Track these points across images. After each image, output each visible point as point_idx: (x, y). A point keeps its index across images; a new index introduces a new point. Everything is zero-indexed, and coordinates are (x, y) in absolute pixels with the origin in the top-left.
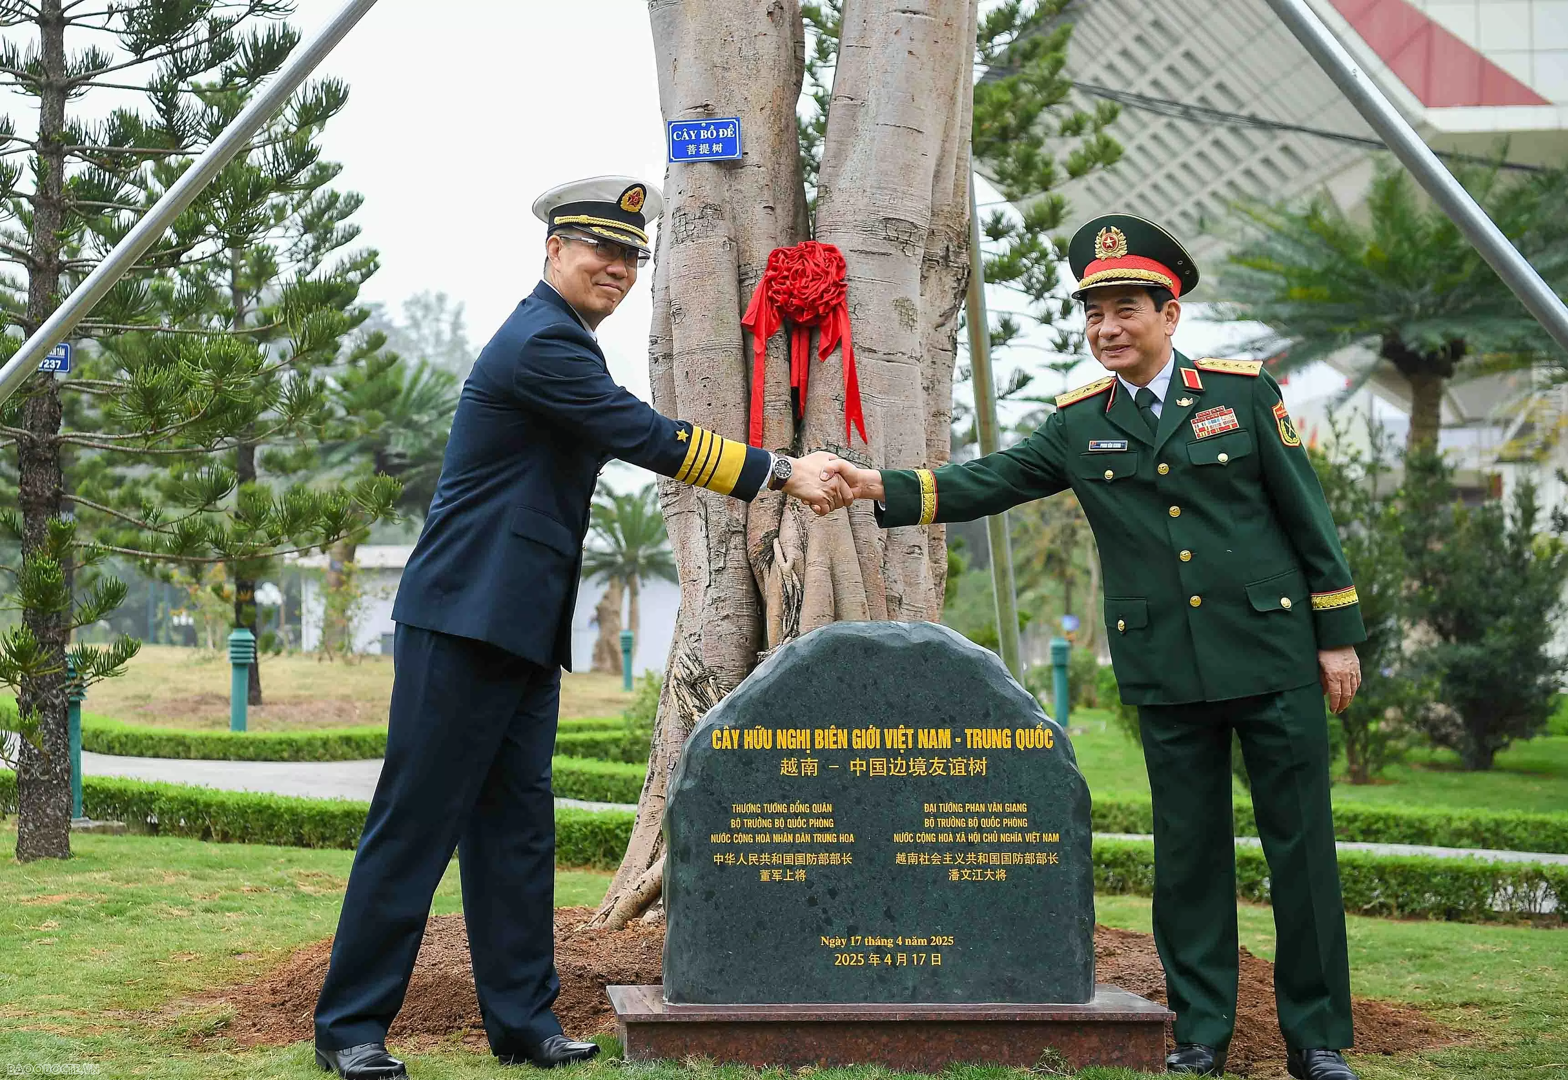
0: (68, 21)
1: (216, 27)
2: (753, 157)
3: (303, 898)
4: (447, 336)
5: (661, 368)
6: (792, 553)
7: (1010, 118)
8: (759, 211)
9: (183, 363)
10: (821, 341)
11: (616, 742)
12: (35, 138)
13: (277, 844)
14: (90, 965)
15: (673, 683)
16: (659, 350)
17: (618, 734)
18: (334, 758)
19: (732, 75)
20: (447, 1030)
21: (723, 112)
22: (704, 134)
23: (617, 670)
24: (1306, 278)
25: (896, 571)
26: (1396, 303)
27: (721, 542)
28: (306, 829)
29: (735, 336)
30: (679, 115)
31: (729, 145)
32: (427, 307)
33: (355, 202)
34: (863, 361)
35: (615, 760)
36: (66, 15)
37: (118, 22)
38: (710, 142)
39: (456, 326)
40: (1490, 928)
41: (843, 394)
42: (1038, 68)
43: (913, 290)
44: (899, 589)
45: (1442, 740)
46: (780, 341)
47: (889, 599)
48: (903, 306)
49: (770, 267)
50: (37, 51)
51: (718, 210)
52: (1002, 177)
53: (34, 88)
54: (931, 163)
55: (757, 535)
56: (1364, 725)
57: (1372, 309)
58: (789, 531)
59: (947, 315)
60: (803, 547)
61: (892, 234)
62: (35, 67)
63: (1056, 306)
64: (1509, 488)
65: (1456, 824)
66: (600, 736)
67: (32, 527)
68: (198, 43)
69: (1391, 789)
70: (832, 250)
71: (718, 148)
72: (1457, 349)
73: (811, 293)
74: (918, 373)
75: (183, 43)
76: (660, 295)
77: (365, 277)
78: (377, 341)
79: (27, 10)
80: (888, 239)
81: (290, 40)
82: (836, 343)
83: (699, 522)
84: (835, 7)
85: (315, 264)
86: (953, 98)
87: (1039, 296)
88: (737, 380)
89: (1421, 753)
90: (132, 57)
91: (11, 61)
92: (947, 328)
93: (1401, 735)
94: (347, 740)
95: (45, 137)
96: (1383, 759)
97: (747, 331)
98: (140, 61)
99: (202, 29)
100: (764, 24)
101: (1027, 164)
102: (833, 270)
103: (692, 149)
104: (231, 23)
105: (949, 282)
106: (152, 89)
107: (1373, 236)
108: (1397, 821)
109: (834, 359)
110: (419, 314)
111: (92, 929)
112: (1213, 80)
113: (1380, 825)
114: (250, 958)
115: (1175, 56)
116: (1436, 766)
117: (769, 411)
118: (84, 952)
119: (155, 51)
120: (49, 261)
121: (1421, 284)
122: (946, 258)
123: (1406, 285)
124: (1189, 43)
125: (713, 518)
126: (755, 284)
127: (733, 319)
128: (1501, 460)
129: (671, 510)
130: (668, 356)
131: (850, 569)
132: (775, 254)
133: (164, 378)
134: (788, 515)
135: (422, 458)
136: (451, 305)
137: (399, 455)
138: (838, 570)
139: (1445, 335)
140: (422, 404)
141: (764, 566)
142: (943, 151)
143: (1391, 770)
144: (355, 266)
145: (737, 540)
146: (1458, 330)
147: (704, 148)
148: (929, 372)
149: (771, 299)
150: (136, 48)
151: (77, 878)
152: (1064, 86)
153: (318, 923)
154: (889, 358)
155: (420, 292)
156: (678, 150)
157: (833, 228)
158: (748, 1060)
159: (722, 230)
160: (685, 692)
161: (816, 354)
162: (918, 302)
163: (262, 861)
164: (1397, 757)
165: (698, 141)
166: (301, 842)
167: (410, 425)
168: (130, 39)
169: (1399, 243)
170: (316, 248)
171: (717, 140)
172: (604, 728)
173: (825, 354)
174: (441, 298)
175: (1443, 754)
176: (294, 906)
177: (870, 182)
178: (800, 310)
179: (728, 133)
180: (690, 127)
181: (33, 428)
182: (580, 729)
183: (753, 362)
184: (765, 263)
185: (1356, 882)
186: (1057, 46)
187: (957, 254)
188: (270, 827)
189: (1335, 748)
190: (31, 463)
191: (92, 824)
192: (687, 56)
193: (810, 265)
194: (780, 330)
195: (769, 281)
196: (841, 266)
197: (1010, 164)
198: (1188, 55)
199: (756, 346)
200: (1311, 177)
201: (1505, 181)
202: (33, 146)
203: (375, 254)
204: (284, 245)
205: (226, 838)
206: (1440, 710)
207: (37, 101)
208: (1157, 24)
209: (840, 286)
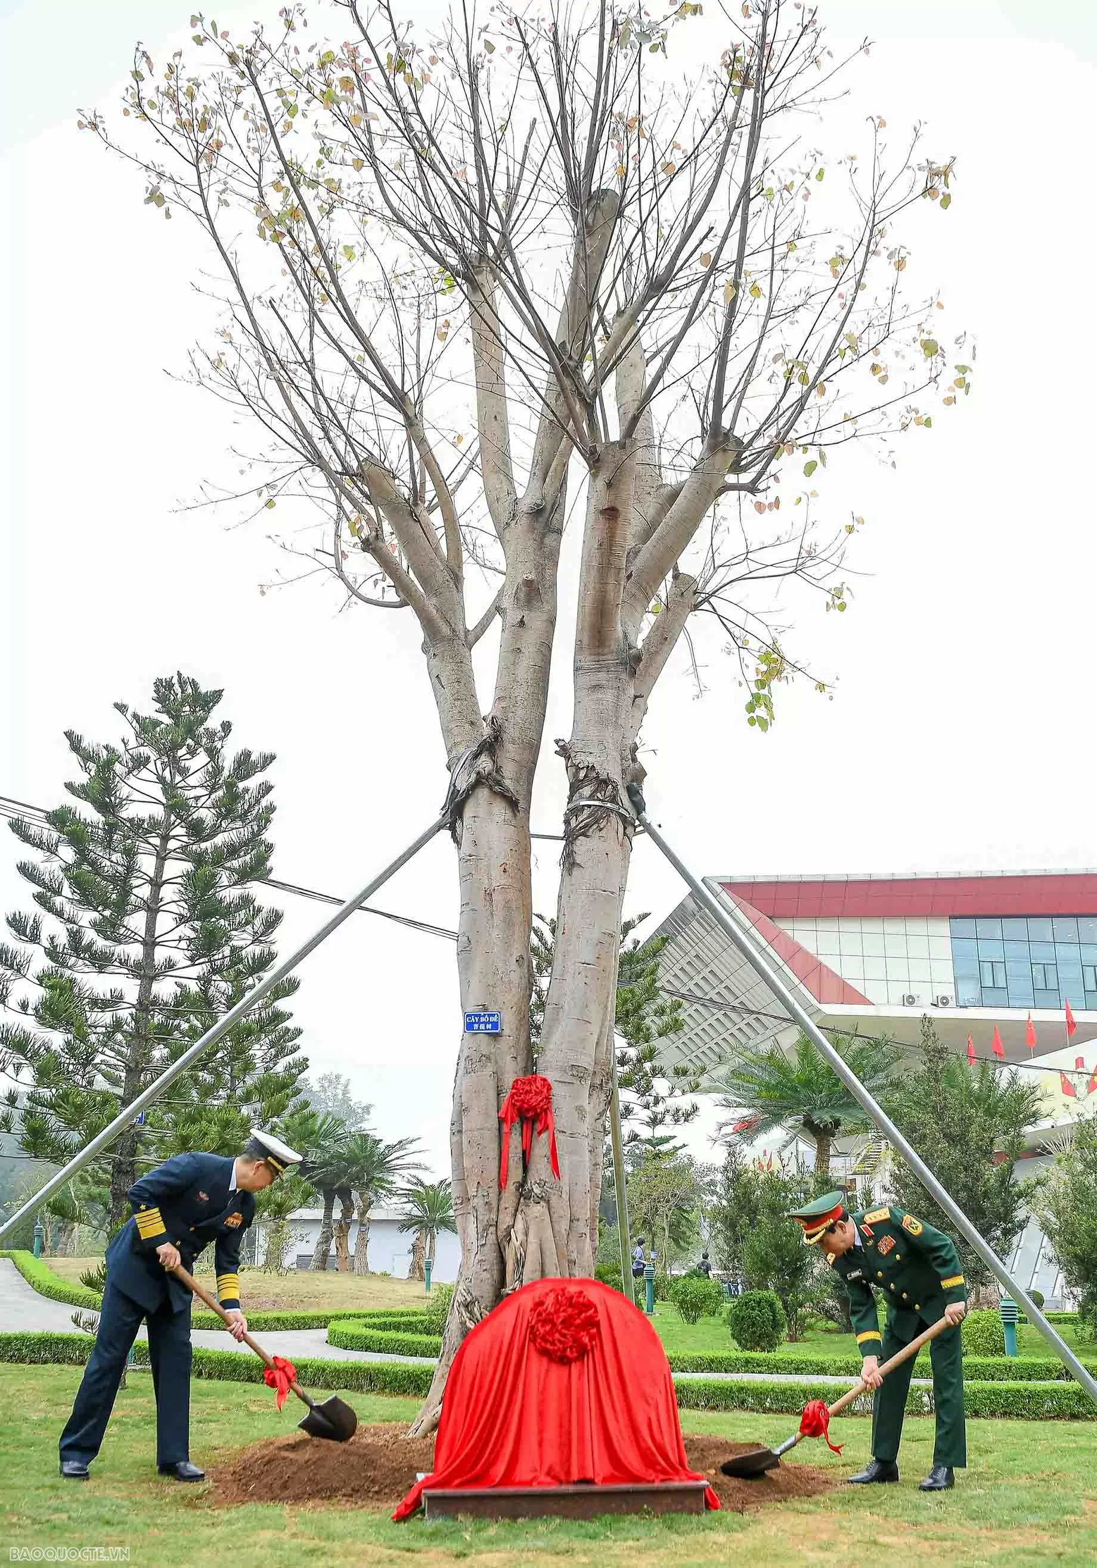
0: (158, 944)
1: (234, 950)
2: (506, 1032)
3: (251, 1414)
4: (340, 1097)
5: (455, 1139)
6: (521, 1237)
7: (629, 1006)
8: (509, 1058)
9: (203, 1122)
10: (538, 1126)
11: (422, 1322)
12: (135, 1002)
13: (238, 1380)
14: (135, 1455)
15: (456, 1304)
16: (455, 1128)
17: (423, 1318)
18: (270, 1329)
19: (498, 990)
20: (329, 1498)
21: (492, 1009)
22: (482, 1020)
23: (422, 1279)
24: (768, 1087)
25: (573, 1246)
26: (809, 1100)
27: (484, 1230)
28: (254, 1372)
29: (495, 1123)
30: (470, 1009)
31: (495, 1025)
32: (330, 1082)
33: (299, 1032)
34: (559, 1137)
35: (421, 1333)
36: (158, 940)
37: (183, 944)
38: (485, 1023)
39: (345, 1092)
40: (854, 1420)
41: (549, 1154)
42: (644, 981)
43: (585, 1102)
44: (574, 1256)
45: (831, 1318)
46: (517, 1126)
47: (569, 1261)
48: (580, 1109)
49: (513, 1088)
50: (141, 956)
51: (488, 1058)
52: (625, 1035)
53: (136, 977)
54: (595, 1038)
55: (503, 1227)
56: (796, 1311)
57: (799, 1103)
58: (520, 1225)
59: (601, 1114)
60: (526, 1234)
61: (575, 1073)
62: (138, 965)
63: (651, 1099)
64: (859, 1185)
65: (838, 1364)
66: (413, 1319)
67: (116, 1207)
68: (224, 957)
69: (808, 1344)
70: (545, 1080)
71: (489, 1026)
72: (837, 1123)
73: (533, 1102)
74: (586, 1143)
75: (216, 957)
76: (457, 1100)
77: (300, 1072)
78: (306, 1104)
79: (136, 937)
80: (573, 1075)
81: (272, 956)
82: (546, 1128)
83: (472, 1219)
84: (546, 948)
85: (275, 1065)
86: (606, 1007)
87: (642, 1095)
88: (495, 1146)
89: (822, 1324)
90: (189, 963)
91: (126, 961)
92: (601, 1121)
93: (812, 1316)
94: (278, 1319)
95: (140, 1002)
96: (805, 1328)
97: (501, 1121)
98: (194, 965)
99: (227, 951)
100: (514, 966)
101: (638, 1029)
102: (545, 1090)
103: (476, 1026)
104: (242, 948)
105: (603, 1097)
106: (198, 979)
107: (798, 1067)
108: (811, 1363)
109: (544, 1135)
110: (326, 1085)
111: (137, 1431)
112: (724, 985)
113: (803, 1366)
114: (221, 1451)
115: (706, 973)
116: (828, 1331)
117: (511, 1162)
118: (131, 1447)
119: (202, 960)
120: (137, 1066)
121: (821, 1092)
122: (601, 1085)
123: (814, 1091)
124: (712, 966)
125: (480, 1218)
126: (506, 1096)
127: (494, 1115)
128: (855, 1174)
129: (458, 1212)
130: (460, 1132)
131: (550, 1247)
132: (516, 1081)
133: (193, 1130)
134: (519, 1216)
135: (325, 1164)
136: (343, 1080)
137: (312, 1162)
138: (544, 1246)
139: (831, 1117)
140: (325, 1136)
141: (506, 1244)
142: (601, 1032)
143: (808, 1334)
144: (295, 1066)
145: (492, 1229)
146: (837, 1115)
147: (482, 1026)
148: (591, 1143)
149: (514, 1105)
150: (192, 959)
151: (129, 1401)
152: (658, 990)
153: (260, 1430)
154: (572, 1135)
155: (327, 1073)
156: (469, 1026)
157: (546, 1069)
158: (491, 1516)
159: (489, 1069)
160: (462, 1309)
161: (535, 1133)
162: (587, 1108)
163: (230, 1392)
164: (810, 1327)
165: (479, 1023)
166: (251, 1379)
167: (319, 1146)
168: (189, 954)
169: (810, 1072)
170: (276, 1056)
171: (489, 1022)
172: (415, 1314)
173: (540, 1133)
174: (338, 1077)
175: (831, 1325)
176: (247, 1419)
177: (564, 1046)
178: (528, 1110)
179: (494, 1019)
180: (476, 1015)
181: (121, 1154)
182: (402, 1315)
183: (504, 1136)
184: (511, 1085)
185: (793, 1398)
186: (653, 972)
187: (607, 1083)
188: (235, 1370)
189: (783, 1326)
190: (119, 1172)
191: (138, 1367)
192: (475, 981)
193: (534, 1088)
194: (518, 1120)
195: (512, 1096)
196: (549, 1088)
197: (630, 1028)
198: (711, 972)
199: (505, 1128)
200: (769, 1033)
201: (857, 1043)
202: (134, 1006)
203: (307, 1060)
204: (259, 1053)
205: (210, 1376)
206: (831, 1303)
207: (139, 982)
208: (697, 956)
209: (548, 1099)
